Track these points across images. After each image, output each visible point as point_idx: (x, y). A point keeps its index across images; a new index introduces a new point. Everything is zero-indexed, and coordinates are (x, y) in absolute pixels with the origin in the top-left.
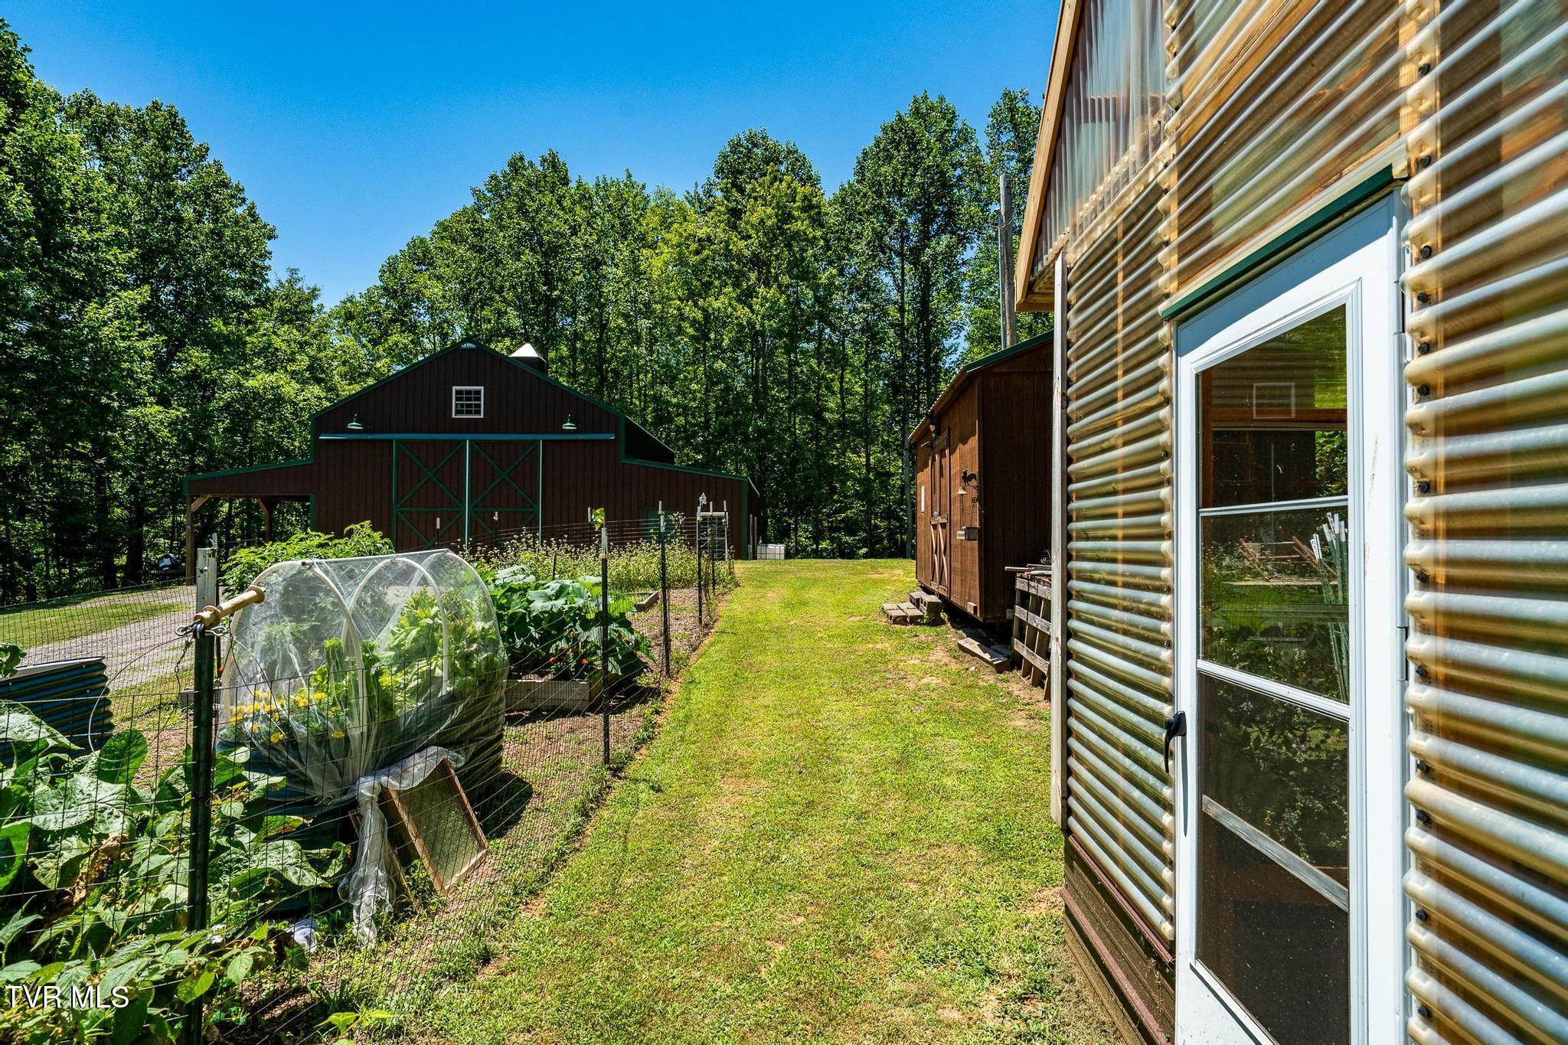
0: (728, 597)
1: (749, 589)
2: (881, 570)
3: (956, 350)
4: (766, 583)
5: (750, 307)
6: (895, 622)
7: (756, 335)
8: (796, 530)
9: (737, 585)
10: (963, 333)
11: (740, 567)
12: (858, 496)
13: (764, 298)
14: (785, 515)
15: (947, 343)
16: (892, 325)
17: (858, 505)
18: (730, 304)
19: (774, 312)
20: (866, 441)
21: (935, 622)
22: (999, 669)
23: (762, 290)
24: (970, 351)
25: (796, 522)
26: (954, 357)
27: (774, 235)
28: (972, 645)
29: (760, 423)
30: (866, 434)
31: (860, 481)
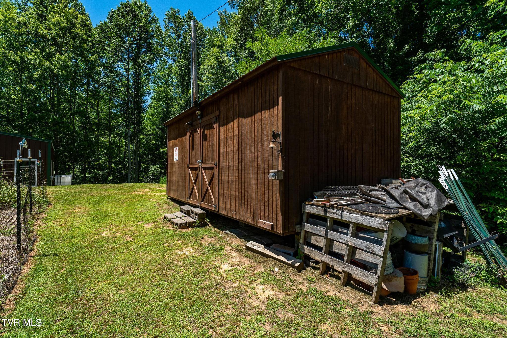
0: (43, 215)
1: (59, 207)
2: (138, 190)
3: (147, 101)
4: (71, 201)
5: (50, 62)
6: (180, 227)
7: (54, 76)
8: (73, 168)
9: (49, 204)
10: (150, 96)
11: (50, 190)
12: (106, 155)
13: (60, 59)
14: (67, 162)
15: (145, 98)
16: (123, 86)
17: (105, 159)
18: (38, 58)
19: (64, 67)
20: (109, 132)
21: (203, 225)
22: (300, 269)
23: (58, 55)
24: (152, 103)
25: (74, 165)
26: (147, 104)
27: (65, 32)
28: (261, 248)
29: (55, 118)
30: (110, 129)
31: (106, 148)
